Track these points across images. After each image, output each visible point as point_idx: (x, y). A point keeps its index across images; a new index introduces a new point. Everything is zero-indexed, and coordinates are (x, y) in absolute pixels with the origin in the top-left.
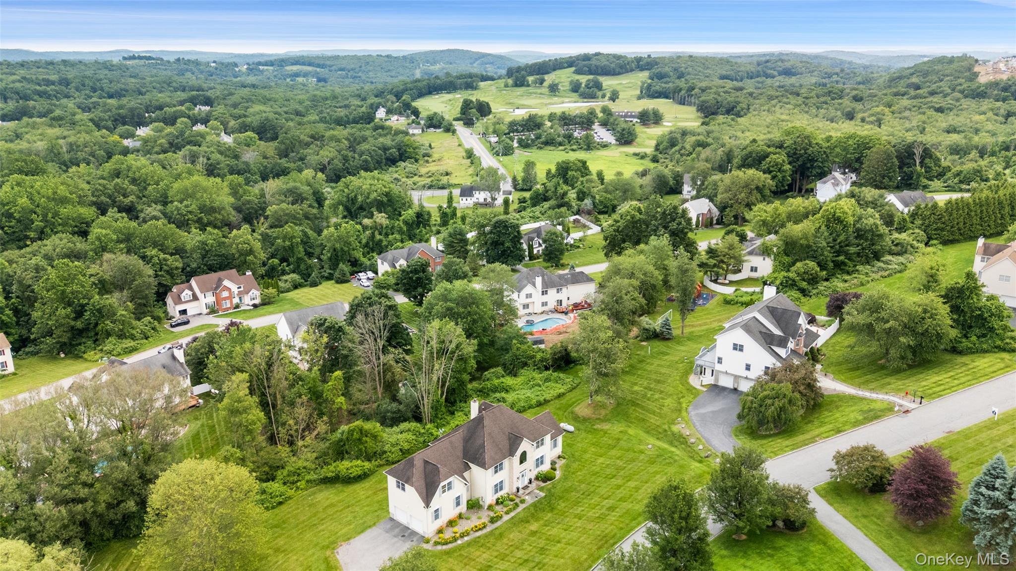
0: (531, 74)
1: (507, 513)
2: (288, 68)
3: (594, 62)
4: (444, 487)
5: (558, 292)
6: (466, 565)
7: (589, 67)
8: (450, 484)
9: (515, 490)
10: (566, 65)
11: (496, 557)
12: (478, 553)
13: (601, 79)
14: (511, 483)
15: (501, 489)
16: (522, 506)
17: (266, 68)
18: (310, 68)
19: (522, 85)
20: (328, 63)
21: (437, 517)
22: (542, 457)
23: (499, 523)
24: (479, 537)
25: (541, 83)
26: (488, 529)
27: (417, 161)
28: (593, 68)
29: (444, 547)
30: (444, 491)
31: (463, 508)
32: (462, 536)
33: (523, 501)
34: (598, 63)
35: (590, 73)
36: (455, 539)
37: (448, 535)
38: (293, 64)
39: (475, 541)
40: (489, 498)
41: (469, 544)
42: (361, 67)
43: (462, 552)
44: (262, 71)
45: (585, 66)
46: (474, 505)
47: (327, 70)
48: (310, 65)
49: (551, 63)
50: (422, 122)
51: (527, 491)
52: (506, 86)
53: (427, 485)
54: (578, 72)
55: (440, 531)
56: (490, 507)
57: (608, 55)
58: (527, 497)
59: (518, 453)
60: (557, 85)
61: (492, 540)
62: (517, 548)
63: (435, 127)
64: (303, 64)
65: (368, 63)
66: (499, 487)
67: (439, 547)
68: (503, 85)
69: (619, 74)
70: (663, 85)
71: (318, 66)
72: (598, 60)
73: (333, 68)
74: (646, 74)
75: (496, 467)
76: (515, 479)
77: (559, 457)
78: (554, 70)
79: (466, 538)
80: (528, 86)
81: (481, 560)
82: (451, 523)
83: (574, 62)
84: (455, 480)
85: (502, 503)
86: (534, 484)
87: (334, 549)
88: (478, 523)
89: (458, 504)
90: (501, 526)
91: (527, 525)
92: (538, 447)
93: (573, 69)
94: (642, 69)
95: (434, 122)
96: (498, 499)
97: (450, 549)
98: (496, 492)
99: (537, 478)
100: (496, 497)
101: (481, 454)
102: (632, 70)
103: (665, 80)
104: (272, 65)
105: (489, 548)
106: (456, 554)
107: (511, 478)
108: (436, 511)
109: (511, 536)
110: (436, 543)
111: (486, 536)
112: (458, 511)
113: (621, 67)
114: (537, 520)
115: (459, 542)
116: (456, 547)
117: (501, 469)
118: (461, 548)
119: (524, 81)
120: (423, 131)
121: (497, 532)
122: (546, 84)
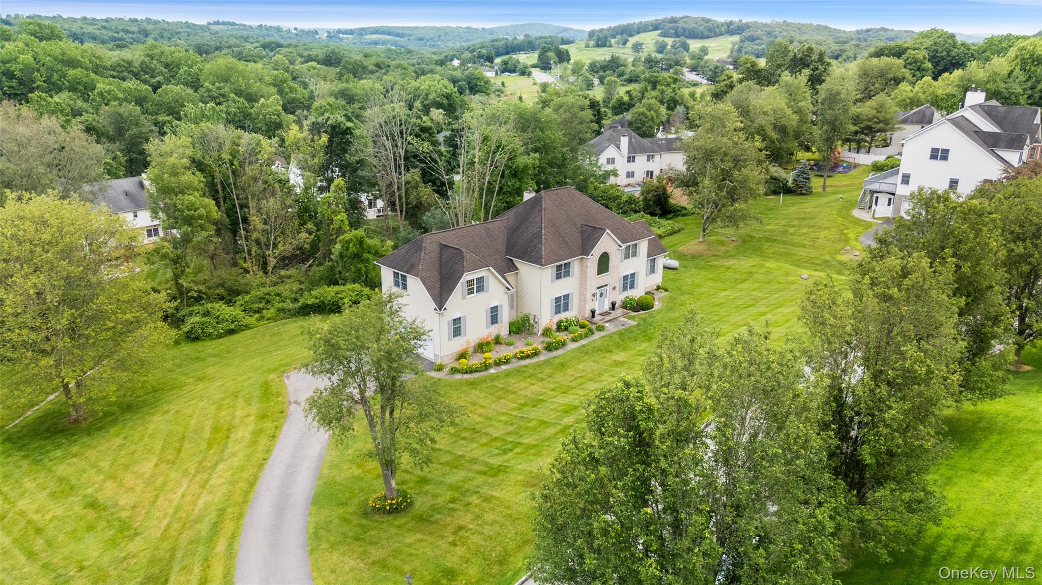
0: (614, 36)
1: (574, 340)
2: (368, 37)
3: (681, 24)
4: (470, 283)
5: (648, 160)
6: (499, 398)
7: (676, 29)
8: (480, 280)
9: (588, 314)
10: (651, 28)
11: (553, 390)
12: (522, 385)
13: (689, 41)
14: (583, 301)
15: (566, 308)
16: (597, 335)
17: (345, 36)
18: (389, 37)
19: (604, 45)
20: (407, 32)
21: (457, 332)
22: (633, 275)
23: (560, 352)
24: (525, 366)
25: (624, 44)
26: (542, 358)
27: (488, 95)
28: (680, 31)
29: (466, 376)
30: (470, 292)
31: (502, 329)
32: (498, 364)
33: (600, 329)
34: (686, 26)
35: (677, 35)
36: (486, 367)
37: (475, 361)
38: (372, 33)
39: (519, 371)
40: (546, 318)
41: (508, 374)
42: (440, 36)
43: (496, 383)
44: (342, 39)
45: (671, 28)
46: (521, 327)
47: (405, 39)
48: (389, 34)
49: (635, 26)
50: (496, 68)
51: (608, 318)
52: (587, 46)
53: (442, 276)
54: (664, 35)
55: (463, 355)
56: (546, 332)
57: (696, 19)
58: (607, 325)
59: (597, 252)
60: (641, 44)
61: (548, 370)
62: (589, 380)
63: (510, 71)
64: (383, 33)
65: (447, 33)
66: (562, 303)
67: (458, 376)
68: (583, 46)
69: (708, 37)
70: (756, 47)
71: (398, 35)
72: (685, 22)
73: (412, 38)
74: (736, 38)
75: (559, 268)
76: (589, 296)
77: (658, 288)
78: (639, 33)
79: (503, 367)
80: (611, 46)
81: (528, 393)
82: (481, 347)
83: (660, 24)
84: (488, 274)
85: (566, 329)
86: (619, 312)
87: (283, 372)
88: (527, 350)
89: (494, 320)
90: (563, 356)
91: (607, 355)
92: (627, 256)
93: (659, 32)
94: (731, 32)
95: (509, 66)
96: (561, 322)
97: (476, 379)
98: (558, 311)
99: (624, 306)
100: (557, 318)
101: (535, 247)
102: (721, 34)
103: (758, 42)
104: (352, 34)
105: (542, 379)
106: (484, 385)
107: (582, 294)
108: (457, 321)
109: (581, 366)
110: (454, 371)
111: (538, 365)
112: (494, 330)
113: (710, 31)
114: (625, 349)
115: (492, 371)
116: (487, 376)
117: (567, 274)
118: (493, 378)
119: (606, 42)
120: (497, 74)
121: (558, 361)
122: (629, 45)
